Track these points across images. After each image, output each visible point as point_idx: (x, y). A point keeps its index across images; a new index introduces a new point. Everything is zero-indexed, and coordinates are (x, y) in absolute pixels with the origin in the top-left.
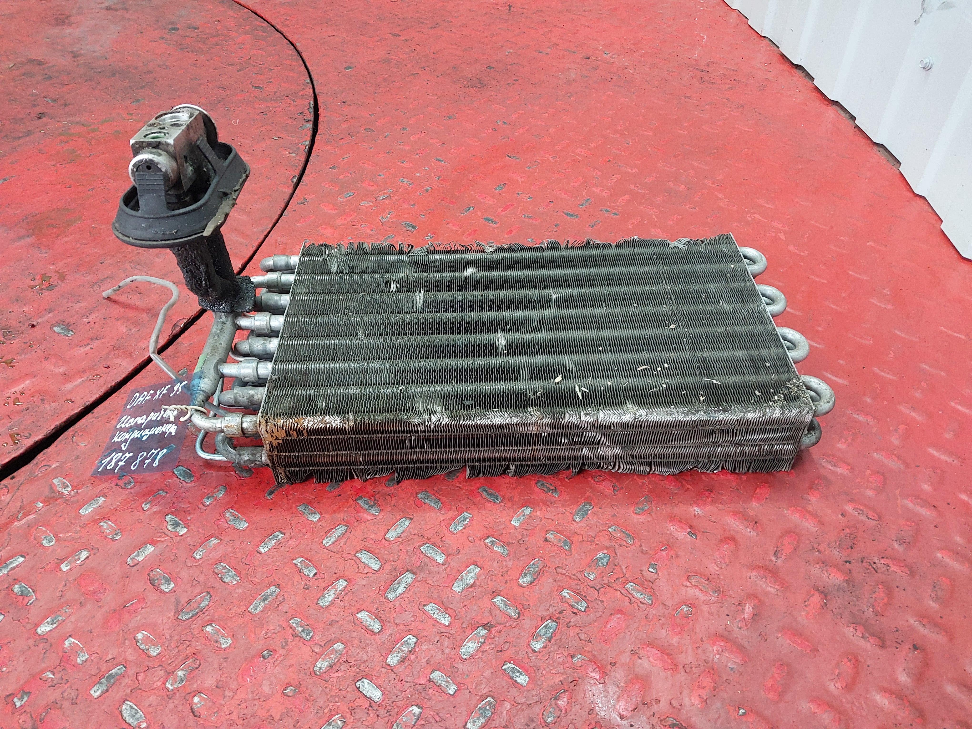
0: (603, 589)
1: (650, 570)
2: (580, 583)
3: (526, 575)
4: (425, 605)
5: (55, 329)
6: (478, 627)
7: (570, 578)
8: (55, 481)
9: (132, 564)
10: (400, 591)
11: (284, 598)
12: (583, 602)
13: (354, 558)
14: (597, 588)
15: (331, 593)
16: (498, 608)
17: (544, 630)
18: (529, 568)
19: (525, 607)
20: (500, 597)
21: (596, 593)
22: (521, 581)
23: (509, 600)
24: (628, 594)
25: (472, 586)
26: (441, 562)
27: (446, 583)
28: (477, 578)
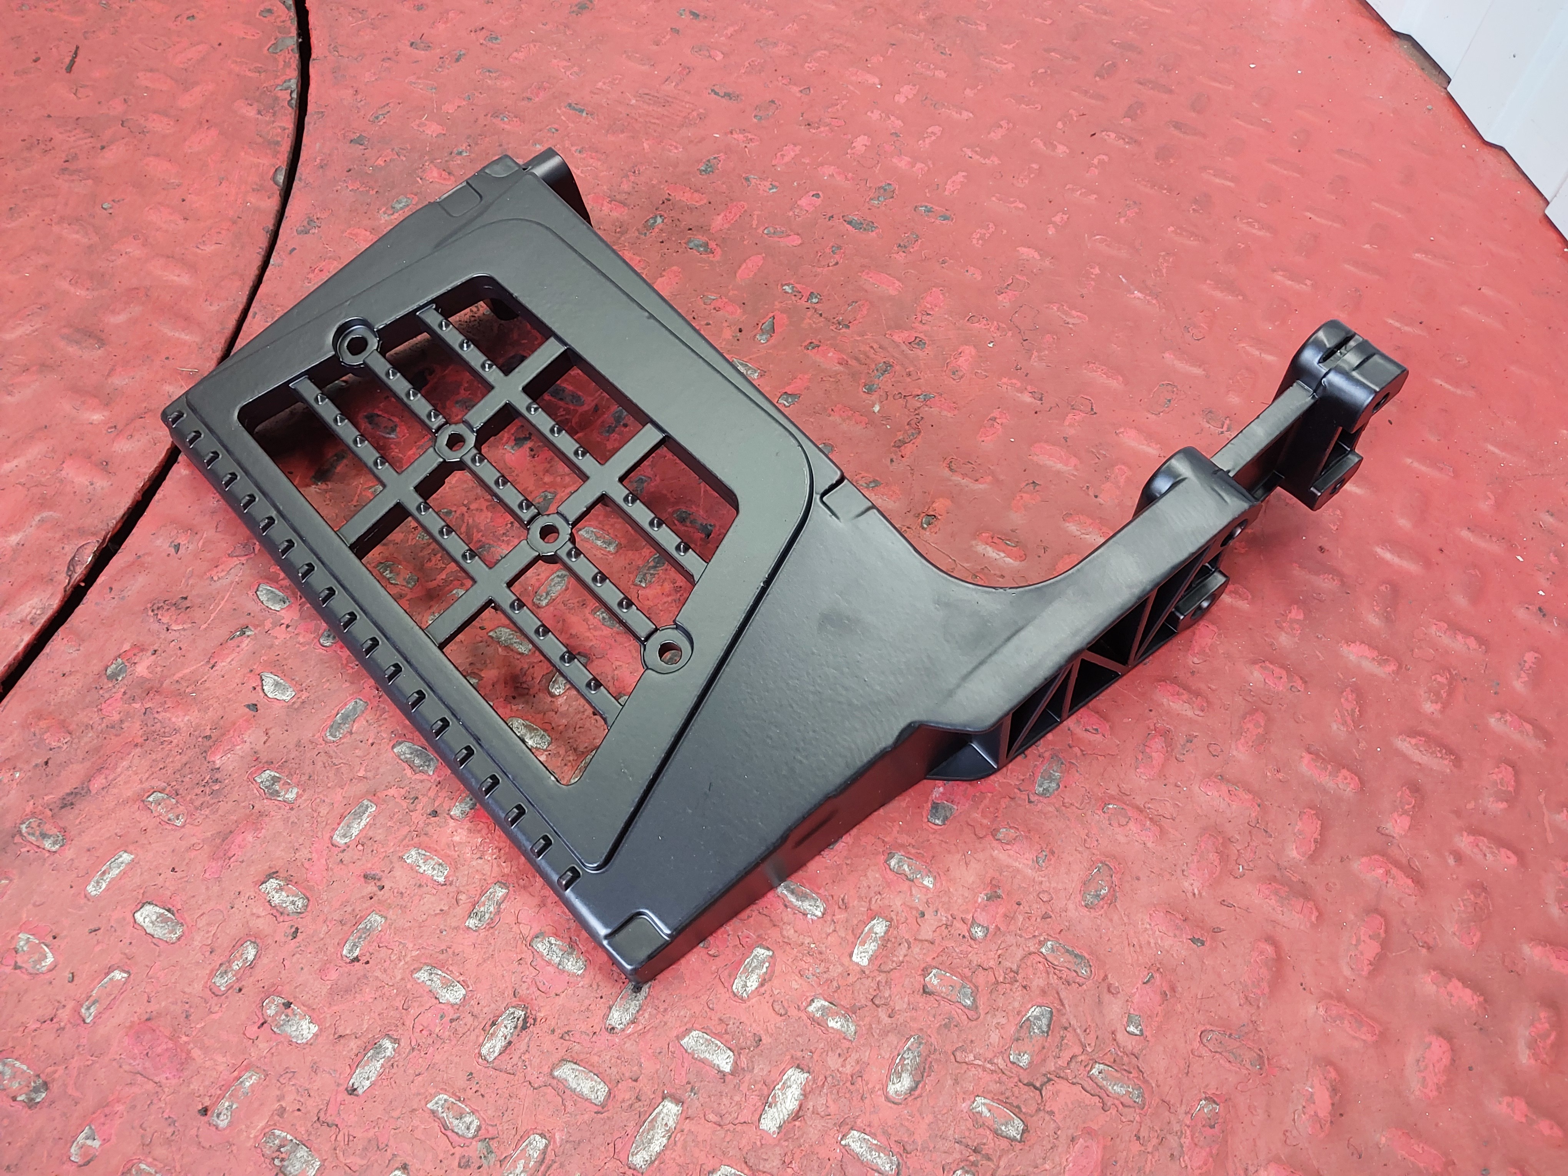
0: (1048, 1087)
1: (1131, 1029)
2: (1004, 1078)
3: (898, 1075)
7: (984, 1069)
10: (656, 1147)
12: (1017, 1121)
13: (550, 1081)
14: (1038, 1085)
16: (856, 1158)
18: (903, 1059)
19: (909, 1148)
20: (855, 1133)
21: (1038, 1097)
22: (892, 1089)
23: (874, 1136)
24: (1097, 1090)
25: (797, 1115)
26: (727, 1068)
27: (746, 1115)
28: (805, 1095)
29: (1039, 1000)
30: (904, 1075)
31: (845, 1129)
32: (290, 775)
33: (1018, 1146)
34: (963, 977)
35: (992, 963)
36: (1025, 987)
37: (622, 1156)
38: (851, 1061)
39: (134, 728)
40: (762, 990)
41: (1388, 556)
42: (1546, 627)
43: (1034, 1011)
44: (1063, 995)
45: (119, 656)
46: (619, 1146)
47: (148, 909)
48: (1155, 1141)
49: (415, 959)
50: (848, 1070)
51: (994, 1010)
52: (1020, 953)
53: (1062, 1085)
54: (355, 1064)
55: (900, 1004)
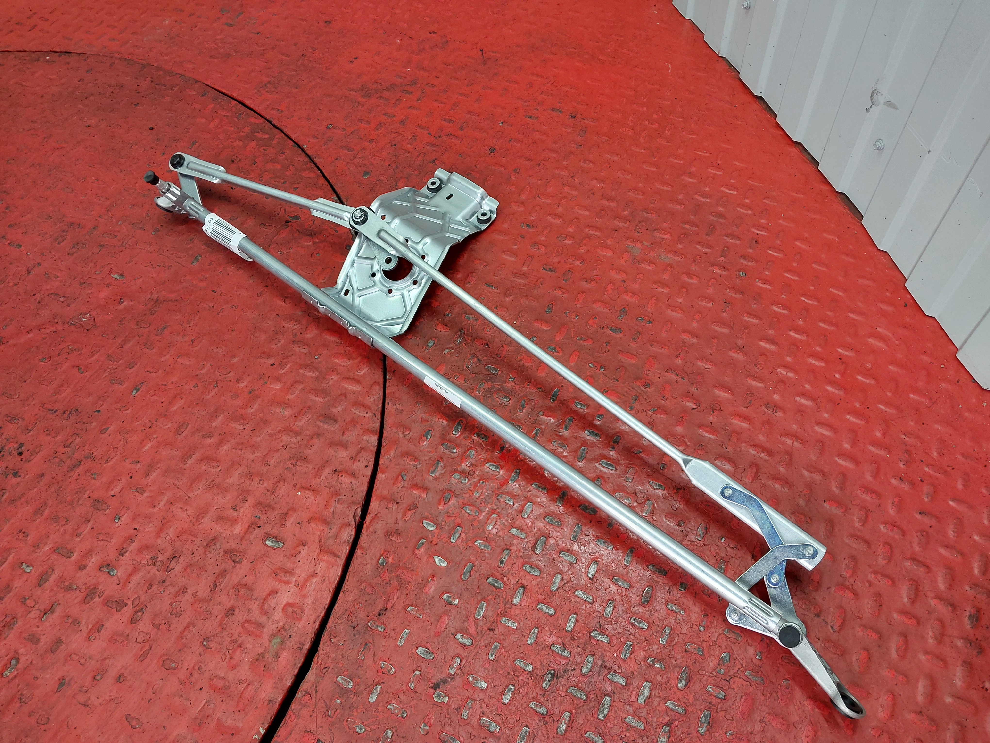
0: (731, 680)
1: (757, 657)
2: (716, 678)
3: (681, 681)
4: (625, 718)
5: (267, 543)
6: (663, 726)
7: (709, 676)
8: (339, 679)
9: (424, 733)
10: (606, 712)
11: (534, 735)
12: (722, 692)
14: (728, 679)
15: (563, 724)
16: (672, 710)
17: (704, 719)
18: (682, 675)
19: (688, 704)
20: (669, 701)
21: (728, 683)
22: (679, 686)
23: (676, 701)
24: (748, 680)
25: (649, 697)
26: (624, 684)
27: (633, 698)
28: (651, 691)
29: (725, 650)
30: (683, 680)
31: (666, 700)
32: (454, 595)
33: (724, 701)
34: (699, 645)
35: (708, 639)
36: (720, 646)
37: (595, 716)
38: (665, 677)
39: (395, 583)
40: (631, 656)
41: (841, 462)
42: (903, 486)
43: (723, 655)
44: (733, 648)
45: (381, 556)
46: (594, 713)
47: (420, 648)
48: (769, 695)
49: (514, 657)
50: (664, 681)
51: (710, 656)
52: (717, 635)
53: (736, 679)
54: (503, 694)
55: (678, 657)
